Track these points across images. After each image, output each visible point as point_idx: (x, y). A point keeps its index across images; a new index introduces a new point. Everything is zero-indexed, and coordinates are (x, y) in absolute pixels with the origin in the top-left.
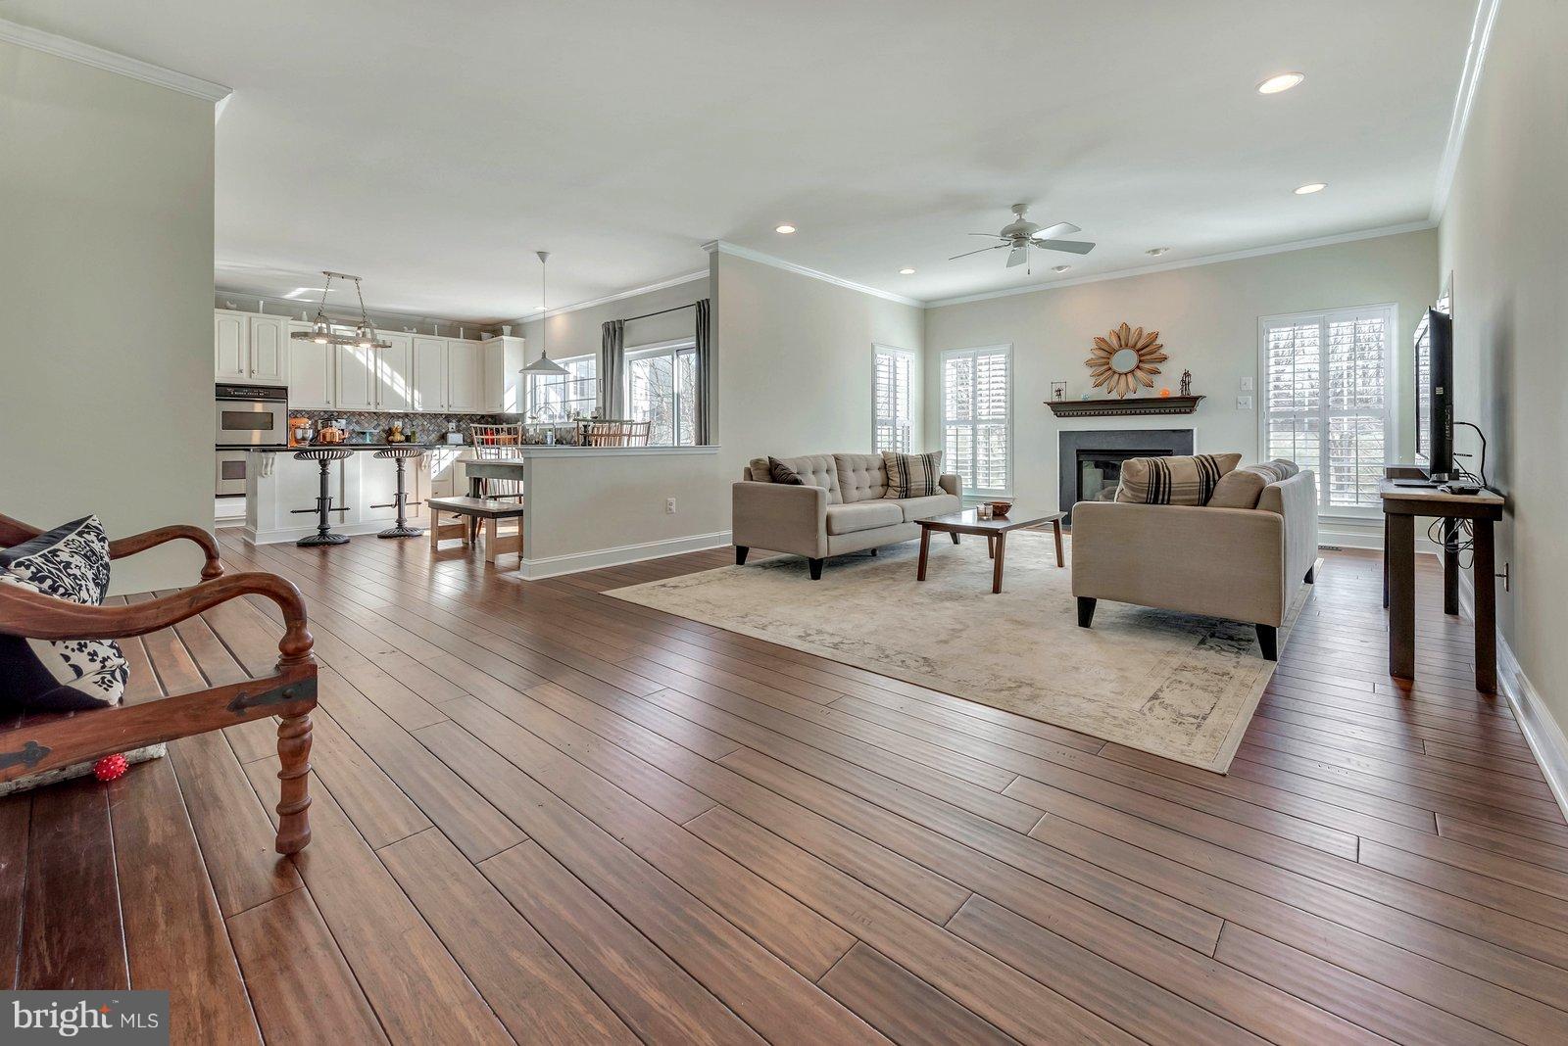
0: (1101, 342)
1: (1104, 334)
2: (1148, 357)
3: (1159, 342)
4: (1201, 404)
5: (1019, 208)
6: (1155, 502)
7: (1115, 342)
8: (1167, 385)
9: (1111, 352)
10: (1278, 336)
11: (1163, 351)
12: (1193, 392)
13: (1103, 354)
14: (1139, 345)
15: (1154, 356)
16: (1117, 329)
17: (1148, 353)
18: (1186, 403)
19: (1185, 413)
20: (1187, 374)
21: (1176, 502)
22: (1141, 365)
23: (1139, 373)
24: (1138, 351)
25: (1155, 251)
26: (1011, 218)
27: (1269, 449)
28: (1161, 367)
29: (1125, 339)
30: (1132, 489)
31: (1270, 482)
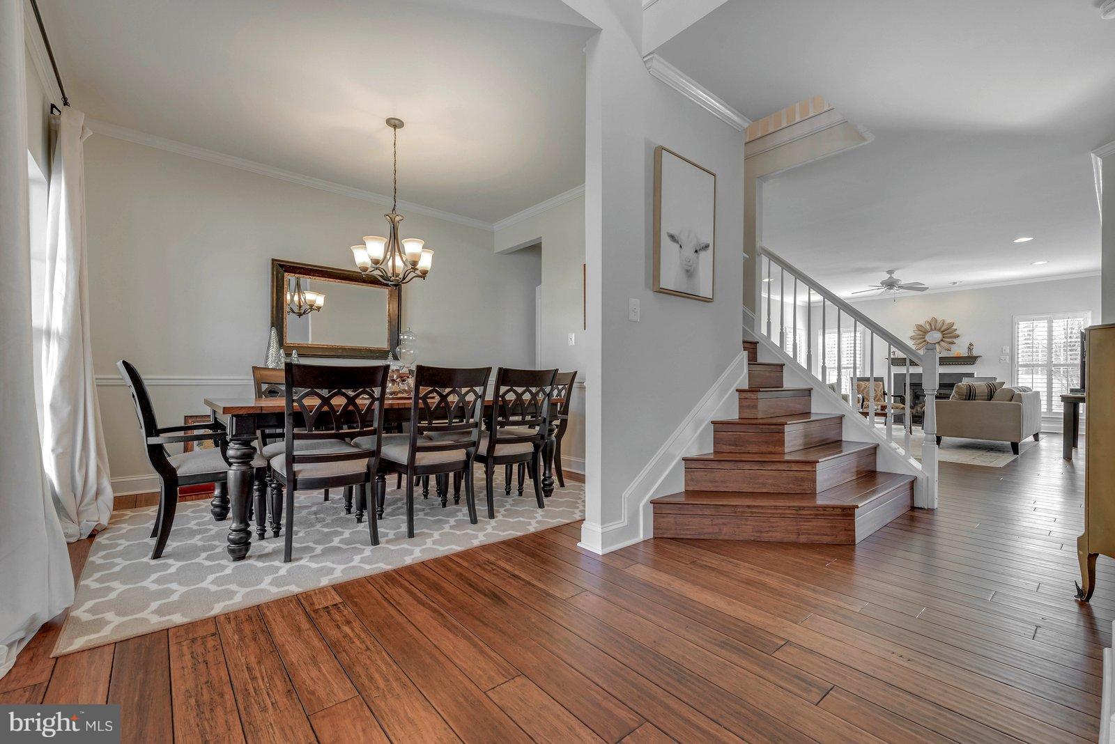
0: (919, 327)
1: (922, 322)
2: (949, 335)
3: (954, 327)
4: (979, 359)
5: (890, 272)
6: (969, 399)
7: (928, 327)
8: (960, 350)
9: (926, 332)
10: (1023, 327)
11: (957, 332)
12: (975, 353)
13: (921, 333)
14: (942, 329)
15: (951, 335)
16: (929, 320)
17: (948, 333)
18: (971, 360)
19: (970, 364)
20: (971, 345)
21: (978, 399)
22: (944, 339)
23: (942, 343)
24: (942, 332)
25: (954, 283)
26: (886, 277)
27: (1018, 379)
28: (955, 340)
29: (933, 325)
30: (959, 395)
31: (1017, 392)
